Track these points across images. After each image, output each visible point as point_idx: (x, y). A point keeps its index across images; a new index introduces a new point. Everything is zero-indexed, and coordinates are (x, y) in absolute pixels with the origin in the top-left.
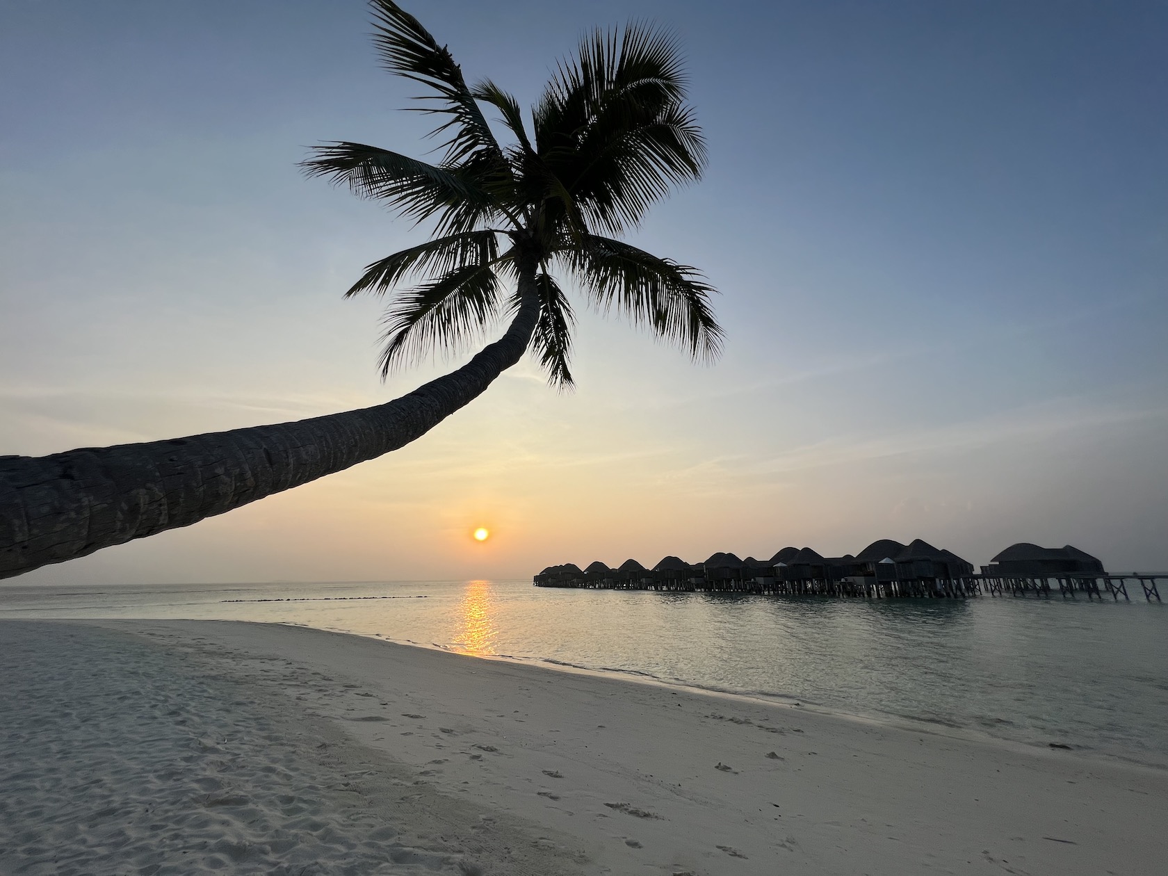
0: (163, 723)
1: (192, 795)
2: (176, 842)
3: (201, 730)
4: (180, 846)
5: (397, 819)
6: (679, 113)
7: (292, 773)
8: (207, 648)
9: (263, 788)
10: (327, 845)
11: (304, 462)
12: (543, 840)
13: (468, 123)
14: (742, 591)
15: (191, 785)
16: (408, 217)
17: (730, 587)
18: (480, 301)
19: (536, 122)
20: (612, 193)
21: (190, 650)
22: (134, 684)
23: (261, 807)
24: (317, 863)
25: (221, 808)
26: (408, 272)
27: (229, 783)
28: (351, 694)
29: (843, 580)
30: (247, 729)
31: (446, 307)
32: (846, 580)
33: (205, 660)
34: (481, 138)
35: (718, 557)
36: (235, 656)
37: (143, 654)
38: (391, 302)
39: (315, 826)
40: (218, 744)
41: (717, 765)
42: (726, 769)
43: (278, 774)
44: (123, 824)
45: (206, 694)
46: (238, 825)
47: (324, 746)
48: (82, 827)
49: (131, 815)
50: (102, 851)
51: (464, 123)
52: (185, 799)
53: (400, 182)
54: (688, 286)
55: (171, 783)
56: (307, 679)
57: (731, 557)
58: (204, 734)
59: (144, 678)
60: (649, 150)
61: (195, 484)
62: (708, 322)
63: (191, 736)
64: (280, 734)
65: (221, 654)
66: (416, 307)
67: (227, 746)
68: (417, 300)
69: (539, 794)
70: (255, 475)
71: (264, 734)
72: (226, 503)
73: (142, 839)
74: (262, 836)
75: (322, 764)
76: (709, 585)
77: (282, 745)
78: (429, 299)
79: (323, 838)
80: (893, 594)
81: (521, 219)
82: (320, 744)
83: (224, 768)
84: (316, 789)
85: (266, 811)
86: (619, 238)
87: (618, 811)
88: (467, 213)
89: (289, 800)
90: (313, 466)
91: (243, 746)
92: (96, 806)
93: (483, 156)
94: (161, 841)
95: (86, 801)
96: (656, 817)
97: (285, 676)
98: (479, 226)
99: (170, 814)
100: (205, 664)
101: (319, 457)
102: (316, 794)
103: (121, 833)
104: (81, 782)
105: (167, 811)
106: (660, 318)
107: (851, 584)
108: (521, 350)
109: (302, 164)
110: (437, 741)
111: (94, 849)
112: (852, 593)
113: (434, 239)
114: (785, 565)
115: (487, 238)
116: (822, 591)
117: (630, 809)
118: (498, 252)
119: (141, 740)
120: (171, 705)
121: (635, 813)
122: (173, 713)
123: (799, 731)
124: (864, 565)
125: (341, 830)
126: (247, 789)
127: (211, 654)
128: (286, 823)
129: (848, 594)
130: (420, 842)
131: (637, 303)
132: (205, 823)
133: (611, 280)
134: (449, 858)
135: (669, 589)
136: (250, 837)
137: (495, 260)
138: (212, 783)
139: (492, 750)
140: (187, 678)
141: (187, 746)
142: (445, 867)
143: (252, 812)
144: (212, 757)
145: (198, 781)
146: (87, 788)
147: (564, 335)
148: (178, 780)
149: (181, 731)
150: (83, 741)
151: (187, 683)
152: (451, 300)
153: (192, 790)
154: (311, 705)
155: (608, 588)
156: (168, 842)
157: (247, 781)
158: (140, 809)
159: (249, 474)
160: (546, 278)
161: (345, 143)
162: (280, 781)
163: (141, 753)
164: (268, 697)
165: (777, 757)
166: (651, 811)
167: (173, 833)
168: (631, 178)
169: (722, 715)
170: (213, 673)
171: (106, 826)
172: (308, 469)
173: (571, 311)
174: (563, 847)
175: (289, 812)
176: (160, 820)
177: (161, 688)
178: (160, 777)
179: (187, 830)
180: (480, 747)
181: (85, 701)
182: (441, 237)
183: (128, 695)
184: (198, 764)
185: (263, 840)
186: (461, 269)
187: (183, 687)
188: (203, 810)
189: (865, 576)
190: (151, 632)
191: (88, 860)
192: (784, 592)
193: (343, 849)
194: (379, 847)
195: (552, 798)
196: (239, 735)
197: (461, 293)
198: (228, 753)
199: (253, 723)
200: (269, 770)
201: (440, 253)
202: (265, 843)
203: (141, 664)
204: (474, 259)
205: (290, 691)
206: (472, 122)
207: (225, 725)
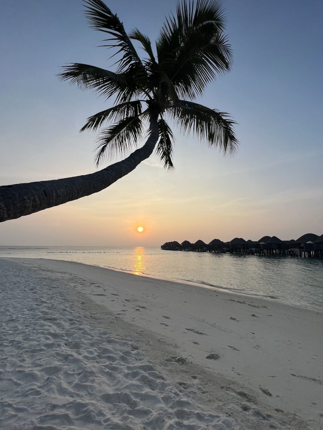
0: (28, 293)
1: (38, 316)
2: (34, 331)
3: (41, 296)
4: (35, 332)
5: (109, 329)
6: (221, 38)
7: (72, 312)
8: (42, 268)
9: (62, 316)
10: (84, 335)
11: (59, 196)
12: (162, 339)
13: (127, 50)
14: (245, 253)
15: (38, 313)
16: (103, 96)
17: (241, 252)
18: (135, 132)
19: (157, 48)
20: (191, 79)
21: (37, 269)
22: (18, 279)
23: (62, 322)
24: (81, 341)
25: (48, 321)
26: (105, 121)
27: (51, 313)
28: (93, 286)
29: (289, 250)
30: (57, 296)
31: (121, 135)
32: (291, 250)
33: (42, 272)
34: (133, 57)
35: (236, 239)
36: (52, 272)
37: (21, 269)
38: (99, 133)
39: (80, 329)
40: (47, 300)
41: (230, 317)
42: (234, 319)
43: (68, 311)
44: (17, 324)
45: (42, 284)
46: (54, 327)
47: (83, 303)
48: (4, 324)
49: (19, 322)
50: (10, 332)
51: (125, 50)
52: (36, 318)
53: (98, 81)
54: (224, 121)
55: (32, 312)
56: (77, 280)
57: (242, 239)
58: (42, 297)
59: (22, 277)
60: (207, 57)
61: (16, 202)
62: (232, 138)
63: (38, 297)
64: (68, 298)
65: (47, 271)
66: (109, 135)
67: (50, 301)
68: (110, 133)
69: (161, 324)
70: (40, 200)
71: (63, 298)
72: (30, 210)
73: (23, 329)
74: (63, 331)
75: (82, 309)
76: (232, 251)
77: (69, 302)
78: (114, 132)
79: (83, 333)
80: (311, 256)
81: (152, 95)
82: (82, 302)
83: (49, 308)
84: (81, 317)
85: (64, 323)
86: (194, 101)
87: (190, 331)
88: (128, 93)
89: (72, 320)
90: (63, 197)
91: (55, 302)
92: (8, 318)
93: (134, 66)
94: (29, 330)
95: (5, 316)
96: (205, 334)
97: (69, 279)
98: (133, 99)
99: (32, 322)
100: (42, 274)
101: (66, 194)
102: (80, 319)
103: (16, 327)
104: (3, 310)
105: (31, 321)
106: (211, 137)
107: (293, 252)
108: (151, 152)
109: (59, 75)
110: (124, 304)
111: (8, 331)
112: (293, 255)
113: (115, 106)
114: (264, 243)
115: (137, 104)
116: (280, 254)
117: (195, 331)
118: (142, 110)
119: (22, 298)
120: (31, 287)
121: (197, 332)
122: (31, 290)
123: (265, 307)
124: (299, 244)
125: (89, 331)
126: (57, 316)
127: (43, 270)
128: (70, 327)
129: (291, 255)
130: (117, 337)
131: (202, 131)
132: (44, 326)
133: (190, 121)
134: (127, 343)
135: (215, 252)
136: (58, 331)
137: (141, 114)
138: (46, 313)
139: (144, 308)
140: (36, 278)
141: (36, 300)
142: (126, 346)
143: (59, 323)
144: (45, 305)
145: (40, 312)
146: (5, 312)
147: (170, 147)
148: (34, 311)
149: (34, 295)
150: (3, 297)
151: (36, 280)
152: (123, 132)
153: (38, 315)
154: (78, 289)
155: (190, 251)
156: (31, 331)
157: (57, 313)
158: (22, 320)
159: (37, 200)
160: (162, 121)
161: (76, 64)
162: (69, 314)
163: (21, 302)
164: (64, 286)
165: (255, 316)
166: (203, 332)
167: (33, 328)
168: (199, 72)
169: (234, 300)
170: (45, 277)
171: (12, 324)
172: (62, 198)
173: (173, 135)
174: (169, 342)
175: (72, 324)
176: (29, 324)
177: (28, 281)
178: (28, 310)
179: (38, 327)
180: (140, 307)
181: (3, 284)
182: (118, 104)
183: (17, 283)
184: (40, 307)
185: (63, 332)
186: (127, 118)
187: (35, 281)
188: (42, 321)
189: (299, 248)
190: (23, 262)
191: (6, 334)
192: (263, 254)
193: (90, 337)
194: (102, 338)
195: (165, 325)
196: (54, 298)
197: (127, 128)
198: (50, 303)
199: (59, 294)
200: (65, 310)
201: (118, 112)
202: (64, 333)
203: (21, 273)
204: (132, 114)
205: (71, 284)
206: (129, 50)
207: (49, 294)
